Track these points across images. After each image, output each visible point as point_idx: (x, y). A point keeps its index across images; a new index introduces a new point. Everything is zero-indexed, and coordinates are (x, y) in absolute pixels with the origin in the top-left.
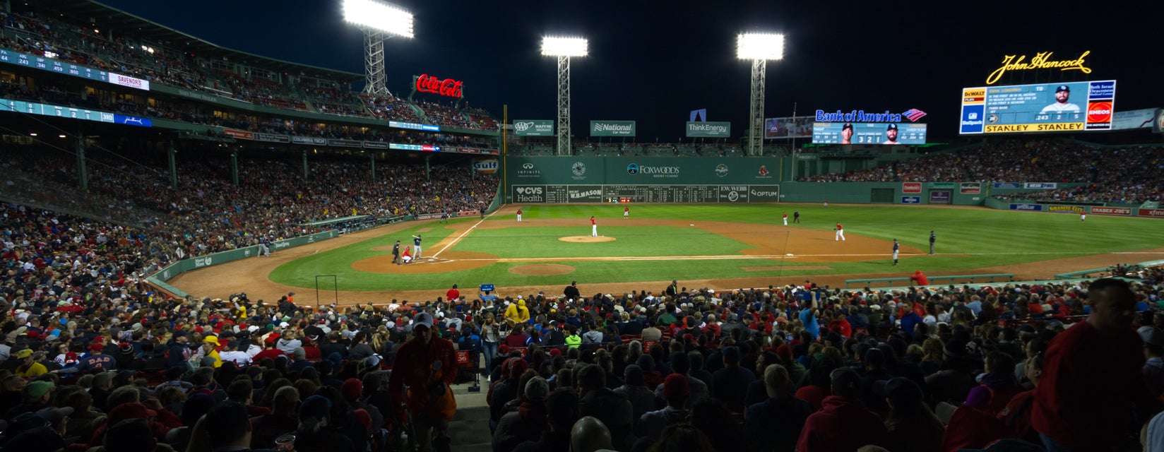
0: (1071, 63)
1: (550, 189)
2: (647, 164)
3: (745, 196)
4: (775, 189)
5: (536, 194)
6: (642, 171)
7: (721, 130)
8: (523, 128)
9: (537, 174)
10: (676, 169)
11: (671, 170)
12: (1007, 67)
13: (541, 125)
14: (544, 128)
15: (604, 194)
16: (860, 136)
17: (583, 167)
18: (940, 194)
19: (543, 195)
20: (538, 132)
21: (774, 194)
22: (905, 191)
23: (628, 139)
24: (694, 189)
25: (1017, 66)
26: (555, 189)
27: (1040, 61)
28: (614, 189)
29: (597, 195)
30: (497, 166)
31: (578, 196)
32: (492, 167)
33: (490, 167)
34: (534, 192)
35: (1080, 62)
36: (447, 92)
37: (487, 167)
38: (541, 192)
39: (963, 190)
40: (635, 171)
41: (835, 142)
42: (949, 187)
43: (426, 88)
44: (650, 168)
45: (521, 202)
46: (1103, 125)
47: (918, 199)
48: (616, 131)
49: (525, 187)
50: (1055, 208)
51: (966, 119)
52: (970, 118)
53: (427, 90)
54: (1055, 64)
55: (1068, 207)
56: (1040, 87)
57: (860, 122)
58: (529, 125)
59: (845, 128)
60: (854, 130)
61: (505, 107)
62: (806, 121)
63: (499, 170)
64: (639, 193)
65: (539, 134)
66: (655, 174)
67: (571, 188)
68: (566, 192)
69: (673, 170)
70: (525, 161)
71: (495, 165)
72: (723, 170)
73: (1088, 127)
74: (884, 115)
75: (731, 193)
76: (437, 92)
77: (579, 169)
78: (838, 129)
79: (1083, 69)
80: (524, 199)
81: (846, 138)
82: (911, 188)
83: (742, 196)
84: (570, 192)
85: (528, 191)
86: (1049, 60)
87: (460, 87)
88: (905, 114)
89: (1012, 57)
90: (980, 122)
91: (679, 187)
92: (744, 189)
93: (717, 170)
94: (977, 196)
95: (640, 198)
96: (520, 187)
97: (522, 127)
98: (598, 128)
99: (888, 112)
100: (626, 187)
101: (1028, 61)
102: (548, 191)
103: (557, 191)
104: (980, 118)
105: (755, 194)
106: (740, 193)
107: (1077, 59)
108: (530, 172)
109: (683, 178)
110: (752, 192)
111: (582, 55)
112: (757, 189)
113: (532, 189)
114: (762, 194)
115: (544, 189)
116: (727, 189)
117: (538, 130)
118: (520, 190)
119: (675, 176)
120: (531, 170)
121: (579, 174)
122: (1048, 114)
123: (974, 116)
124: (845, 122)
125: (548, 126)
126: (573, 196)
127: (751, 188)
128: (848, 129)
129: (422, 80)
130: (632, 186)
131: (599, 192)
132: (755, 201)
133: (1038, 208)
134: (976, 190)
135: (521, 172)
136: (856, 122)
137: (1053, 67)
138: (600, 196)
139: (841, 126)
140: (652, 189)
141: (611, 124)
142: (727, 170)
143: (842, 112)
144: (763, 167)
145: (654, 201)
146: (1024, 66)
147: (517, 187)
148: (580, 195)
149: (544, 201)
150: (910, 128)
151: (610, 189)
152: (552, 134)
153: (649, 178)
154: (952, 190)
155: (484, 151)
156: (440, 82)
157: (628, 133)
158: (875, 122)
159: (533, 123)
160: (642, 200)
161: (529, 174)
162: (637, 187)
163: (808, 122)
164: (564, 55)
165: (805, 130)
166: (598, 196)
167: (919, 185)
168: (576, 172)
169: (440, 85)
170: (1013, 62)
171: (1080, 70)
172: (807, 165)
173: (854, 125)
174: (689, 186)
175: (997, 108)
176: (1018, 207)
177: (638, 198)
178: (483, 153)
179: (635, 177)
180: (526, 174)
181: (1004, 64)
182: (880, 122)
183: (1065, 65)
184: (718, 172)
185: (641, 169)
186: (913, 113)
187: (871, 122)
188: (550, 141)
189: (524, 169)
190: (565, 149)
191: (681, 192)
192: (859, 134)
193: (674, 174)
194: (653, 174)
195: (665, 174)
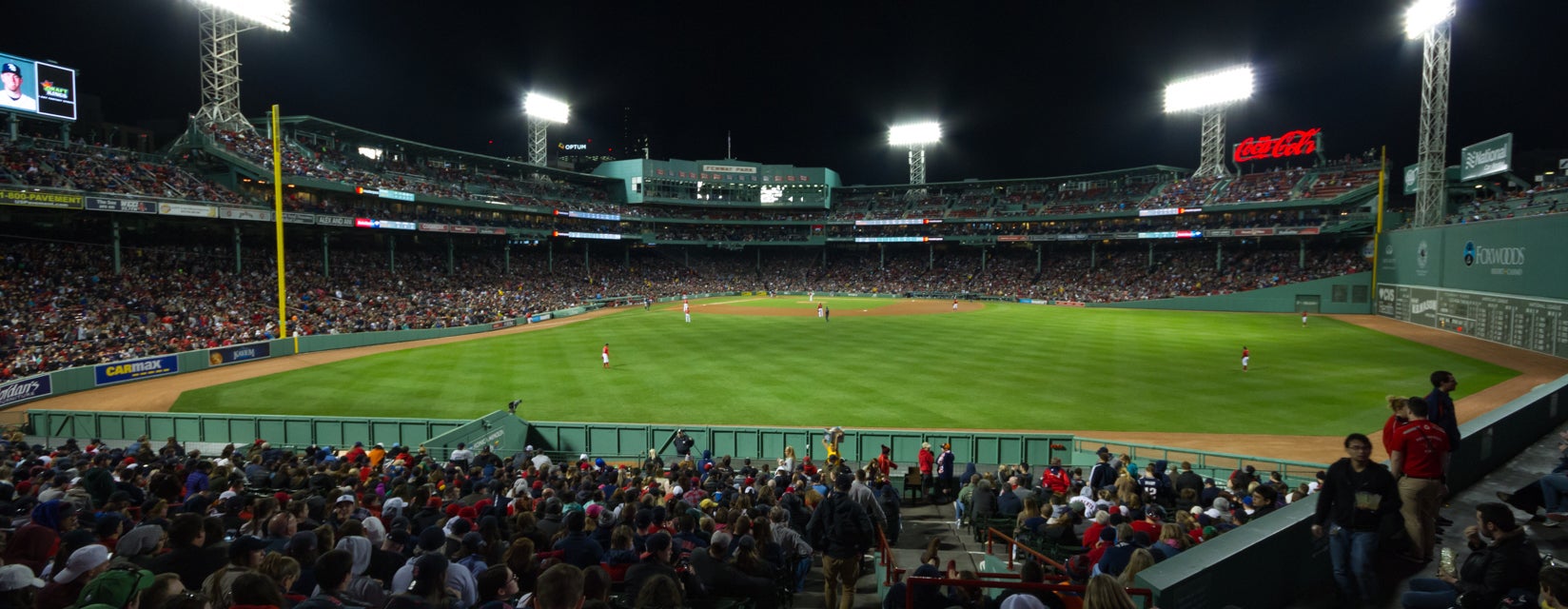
5: (1390, 302)
6: (1480, 258)
8: (1411, 180)
9: (1394, 264)
10: (1521, 253)
11: (1513, 253)
15: (1438, 308)
17: (1426, 250)
19: (1394, 303)
24: (1541, 312)
26: (1401, 294)
28: (1448, 300)
29: (1431, 311)
31: (1417, 309)
34: (1389, 299)
36: (1288, 150)
38: (1393, 298)
40: (1472, 259)
43: (1249, 154)
44: (1487, 251)
45: (1381, 314)
53: (1250, 158)
58: (1415, 173)
61: (1384, 148)
64: (1471, 312)
66: (1494, 266)
67: (1413, 294)
68: (1408, 299)
69: (1517, 256)
70: (1388, 241)
76: (1269, 155)
77: (1422, 254)
80: (1383, 308)
84: (1413, 301)
87: (1313, 139)
91: (1519, 302)
95: (1471, 327)
96: (1384, 287)
100: (1458, 296)
102: (1397, 296)
103: (1403, 298)
108: (1390, 261)
113: (1388, 291)
115: (1395, 292)
118: (1382, 294)
119: (1518, 272)
120: (1390, 256)
121: (1422, 264)
126: (1414, 312)
129: (1245, 146)
130: (1465, 295)
131: (1432, 305)
135: (1385, 261)
138: (1435, 313)
140: (1485, 305)
147: (1380, 287)
148: (1420, 308)
149: (1394, 314)
151: (1444, 298)
153: (1485, 277)
156: (1276, 139)
160: (1473, 331)
161: (1389, 264)
162: (1471, 297)
169: (1273, 145)
174: (1534, 303)
177: (1469, 324)
185: (1478, 254)
189: (1387, 256)
191: (1521, 318)
193: (1516, 267)
194: (1491, 266)
195: (1506, 267)
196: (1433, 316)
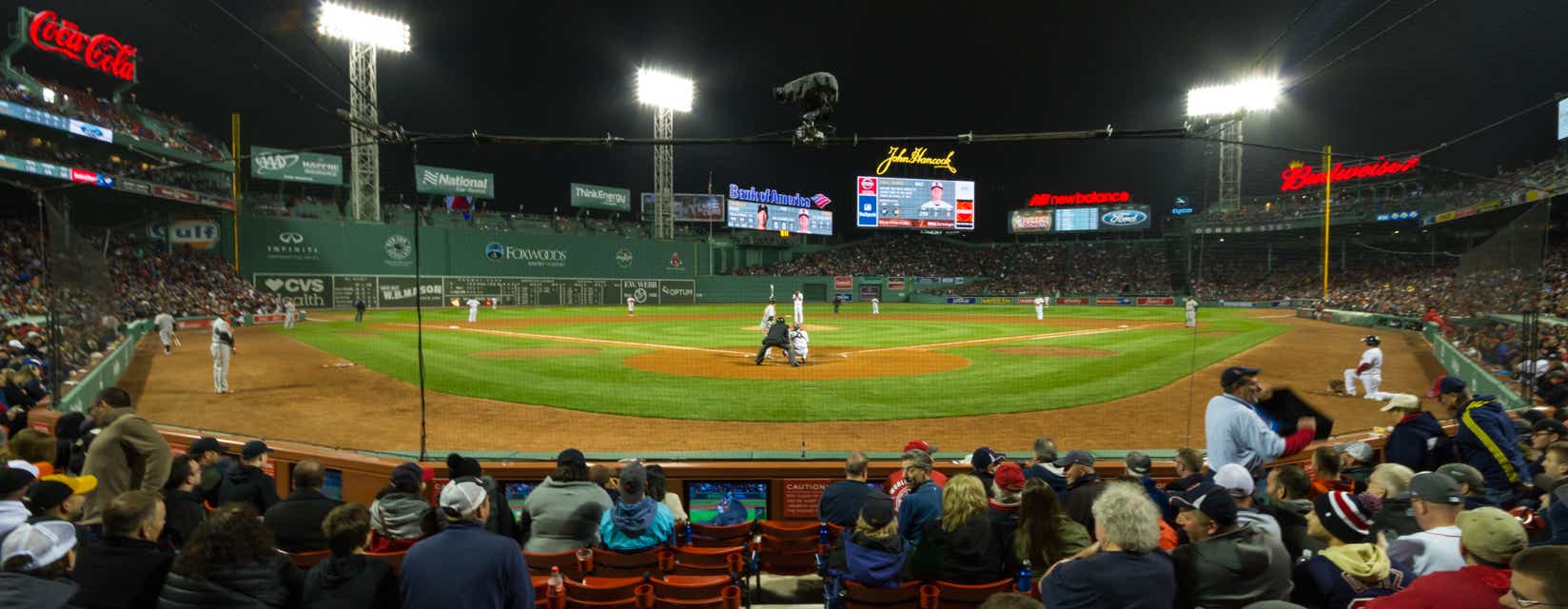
0: (941, 161)
1: (340, 282)
2: (518, 244)
3: (655, 295)
4: (689, 286)
5: (311, 292)
6: (511, 255)
7: (616, 198)
8: (274, 164)
9: (313, 253)
10: (561, 254)
11: (553, 253)
12: (893, 159)
13: (316, 162)
14: (323, 169)
15: (447, 290)
16: (774, 221)
17: (407, 243)
18: (869, 290)
19: (326, 294)
20: (309, 175)
21: (689, 292)
22: (837, 287)
23: (480, 202)
24: (589, 285)
25: (900, 159)
26: (351, 283)
27: (918, 156)
28: (464, 284)
29: (434, 294)
30: (215, 235)
31: (398, 295)
32: (204, 236)
33: (198, 235)
34: (305, 288)
35: (947, 161)
36: (104, 63)
37: (188, 234)
38: (321, 288)
39: (891, 286)
40: (499, 255)
41: (751, 227)
42: (878, 282)
43: (53, 42)
44: (523, 254)
46: (967, 224)
47: (850, 296)
48: (463, 187)
49: (284, 279)
50: (988, 301)
51: (862, 210)
52: (865, 209)
53: (53, 48)
54: (929, 161)
55: (998, 299)
56: (919, 183)
57: (774, 204)
58: (289, 161)
59: (760, 209)
60: (769, 213)
61: (236, 119)
62: (695, 200)
63: (220, 244)
64: (507, 290)
65: (310, 180)
66: (531, 261)
67: (383, 282)
68: (374, 285)
69: (558, 255)
70: (285, 228)
71: (209, 233)
72: (626, 258)
73: (958, 226)
74: (796, 198)
75: (638, 291)
76: (79, 57)
77: (398, 247)
78: (753, 211)
79: (951, 168)
81: (762, 222)
82: (842, 283)
83: (654, 295)
84: (383, 288)
85: (293, 285)
86: (925, 156)
87: (130, 60)
88: (813, 198)
89: (896, 149)
90: (873, 215)
91: (565, 281)
92: (654, 285)
93: (618, 257)
94: (901, 291)
95: (508, 299)
96: (274, 278)
97: (270, 163)
98: (431, 178)
99: (798, 195)
100: (484, 281)
101: (908, 154)
102: (336, 286)
103: (354, 287)
104: (873, 210)
105: (667, 292)
106: (649, 290)
107: (945, 158)
108: (297, 250)
109: (574, 267)
110: (664, 290)
111: (400, 50)
112: (670, 285)
113: (302, 282)
114: (676, 292)
115: (327, 282)
116: (632, 285)
117: (307, 171)
118: (274, 285)
119: (561, 265)
120: (297, 245)
121: (400, 256)
122: (927, 210)
123: (868, 207)
124: (760, 202)
125: (329, 166)
126: (388, 296)
127: (663, 283)
128: (763, 212)
129: (43, 24)
130: (494, 280)
131: (438, 289)
132: (668, 300)
133: (972, 301)
134: (900, 285)
135: (277, 249)
136: (769, 203)
137: (929, 165)
138: (440, 295)
139: (755, 206)
140: (527, 284)
141: (453, 175)
142: (630, 257)
143: (756, 190)
144: (675, 254)
145: (529, 304)
146: (906, 160)
147: (267, 278)
148: (403, 294)
149: (329, 304)
150: (820, 215)
151: (457, 283)
152: (339, 182)
153: (522, 267)
154: (880, 285)
155: (206, 198)
156: (86, 37)
157: (483, 192)
158: (787, 205)
159: (296, 157)
160: (511, 303)
161: (293, 253)
162: (503, 281)
163: (697, 202)
164: (365, 42)
165: (694, 212)
166: (438, 295)
167: (850, 279)
168: (393, 253)
169: (85, 43)
170: (897, 154)
171: (948, 169)
172: (724, 254)
173: (769, 207)
174: (581, 281)
175: (889, 201)
176: (955, 301)
177: (504, 298)
178: (204, 202)
179: (497, 264)
180: (287, 253)
181: (890, 156)
182: (792, 206)
183: (937, 163)
184: (620, 260)
185: (509, 252)
186: (820, 198)
187: (785, 205)
188: (335, 195)
189: (281, 244)
190: (367, 210)
191: (570, 291)
192: (774, 218)
193: (560, 261)
194: (527, 261)
195: (546, 261)
196: (439, 298)
